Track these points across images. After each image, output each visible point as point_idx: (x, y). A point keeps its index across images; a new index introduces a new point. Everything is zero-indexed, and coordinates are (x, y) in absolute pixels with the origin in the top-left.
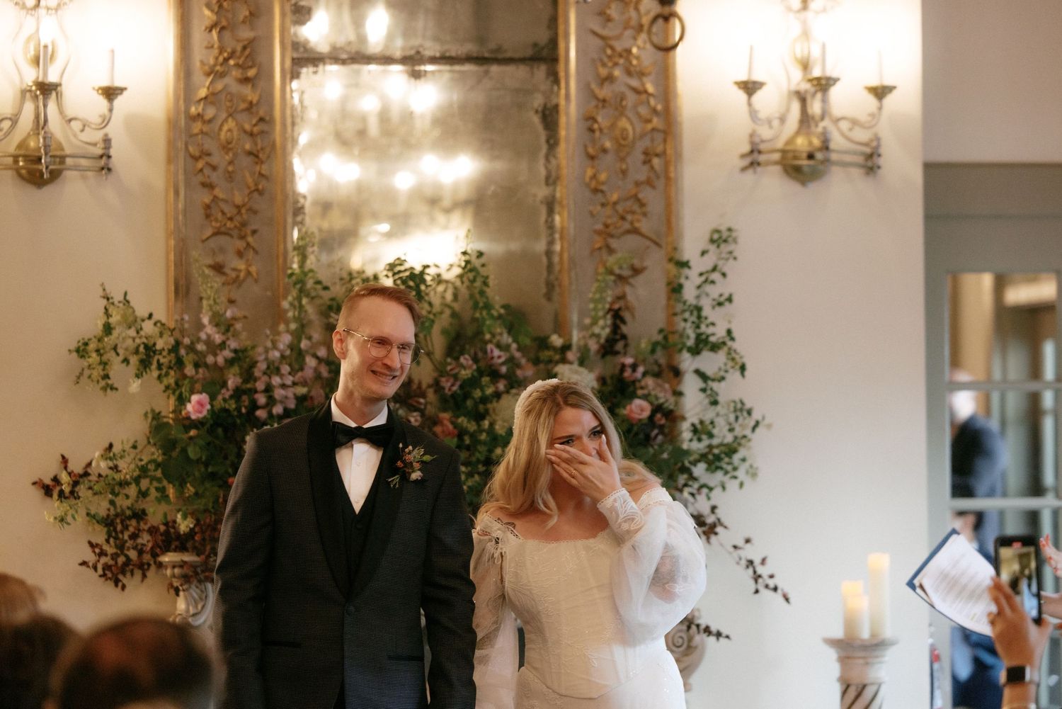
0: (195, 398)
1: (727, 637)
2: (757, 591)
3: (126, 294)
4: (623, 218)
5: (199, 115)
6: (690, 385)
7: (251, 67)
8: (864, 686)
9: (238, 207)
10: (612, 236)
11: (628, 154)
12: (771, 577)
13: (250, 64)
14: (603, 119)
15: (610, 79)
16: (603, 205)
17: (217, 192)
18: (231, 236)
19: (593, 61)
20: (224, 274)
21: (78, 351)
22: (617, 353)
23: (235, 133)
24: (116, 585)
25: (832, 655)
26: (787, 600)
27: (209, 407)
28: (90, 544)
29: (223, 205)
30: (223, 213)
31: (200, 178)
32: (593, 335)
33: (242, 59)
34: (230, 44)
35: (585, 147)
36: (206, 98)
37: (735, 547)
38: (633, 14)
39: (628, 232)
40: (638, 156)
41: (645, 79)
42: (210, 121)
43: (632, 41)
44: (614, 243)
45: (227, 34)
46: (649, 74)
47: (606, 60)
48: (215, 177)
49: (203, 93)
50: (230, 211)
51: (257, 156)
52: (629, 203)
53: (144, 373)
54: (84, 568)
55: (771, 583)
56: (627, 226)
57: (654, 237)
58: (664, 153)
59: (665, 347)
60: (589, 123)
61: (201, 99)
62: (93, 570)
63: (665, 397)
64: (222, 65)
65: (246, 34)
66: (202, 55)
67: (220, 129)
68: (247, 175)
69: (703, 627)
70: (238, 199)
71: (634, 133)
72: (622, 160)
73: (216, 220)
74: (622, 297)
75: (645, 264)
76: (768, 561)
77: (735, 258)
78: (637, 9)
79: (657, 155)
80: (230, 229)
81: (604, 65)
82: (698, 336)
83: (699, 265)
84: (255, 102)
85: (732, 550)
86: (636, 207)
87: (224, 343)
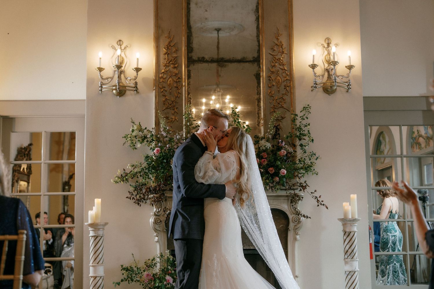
0: (156, 149)
1: (310, 218)
2: (318, 206)
3: (140, 123)
4: (279, 104)
5: (162, 77)
6: (298, 149)
7: (176, 64)
8: (350, 232)
9: (173, 102)
10: (276, 109)
11: (280, 86)
12: (322, 201)
13: (176, 63)
14: (273, 77)
15: (274, 66)
16: (273, 100)
17: (167, 97)
18: (171, 109)
19: (270, 61)
20: (169, 119)
21: (125, 137)
22: (277, 138)
23: (172, 82)
24: (138, 205)
25: (340, 223)
26: (327, 208)
27: (160, 151)
28: (129, 192)
29: (168, 101)
30: (168, 103)
31: (162, 94)
32: (271, 134)
33: (174, 62)
34: (170, 58)
35: (268, 84)
36: (164, 72)
37: (312, 193)
38: (281, 49)
39: (280, 107)
40: (283, 87)
41: (284, 66)
42: (165, 79)
43: (281, 56)
44: (276, 110)
45: (169, 55)
46: (286, 65)
47: (273, 61)
48: (166, 93)
49: (163, 71)
50: (170, 102)
51: (178, 88)
52: (280, 99)
53: (143, 143)
54: (127, 198)
55: (322, 203)
56: (280, 106)
57: (288, 109)
58: (290, 86)
59: (290, 137)
60: (269, 78)
61: (163, 73)
62: (129, 199)
63: (291, 150)
64: (168, 63)
65: (175, 55)
66: (162, 61)
67: (168, 81)
68: (175, 93)
69: (302, 215)
70: (173, 100)
71: (281, 81)
72: (278, 88)
73: (166, 105)
74: (279, 125)
75: (285, 116)
76: (321, 197)
77: (310, 113)
78: (282, 47)
79: (288, 86)
80: (170, 107)
81: (273, 62)
82: (300, 134)
83: (300, 114)
84: (177, 73)
85: (311, 193)
86: (282, 101)
87: (167, 136)
